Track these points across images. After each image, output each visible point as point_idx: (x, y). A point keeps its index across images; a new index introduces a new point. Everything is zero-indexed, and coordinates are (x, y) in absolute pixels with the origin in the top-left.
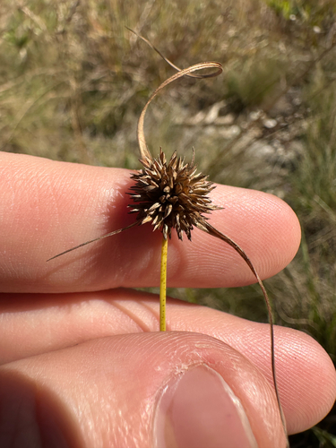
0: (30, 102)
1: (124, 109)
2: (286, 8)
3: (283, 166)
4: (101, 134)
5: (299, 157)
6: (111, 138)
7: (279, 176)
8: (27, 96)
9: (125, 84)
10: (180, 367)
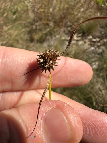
0: (17, 32)
1: (46, 35)
2: (101, 2)
3: (98, 54)
4: (39, 42)
5: (103, 51)
6: (42, 44)
7: (97, 57)
8: (16, 30)
9: (47, 27)
10: (48, 108)
